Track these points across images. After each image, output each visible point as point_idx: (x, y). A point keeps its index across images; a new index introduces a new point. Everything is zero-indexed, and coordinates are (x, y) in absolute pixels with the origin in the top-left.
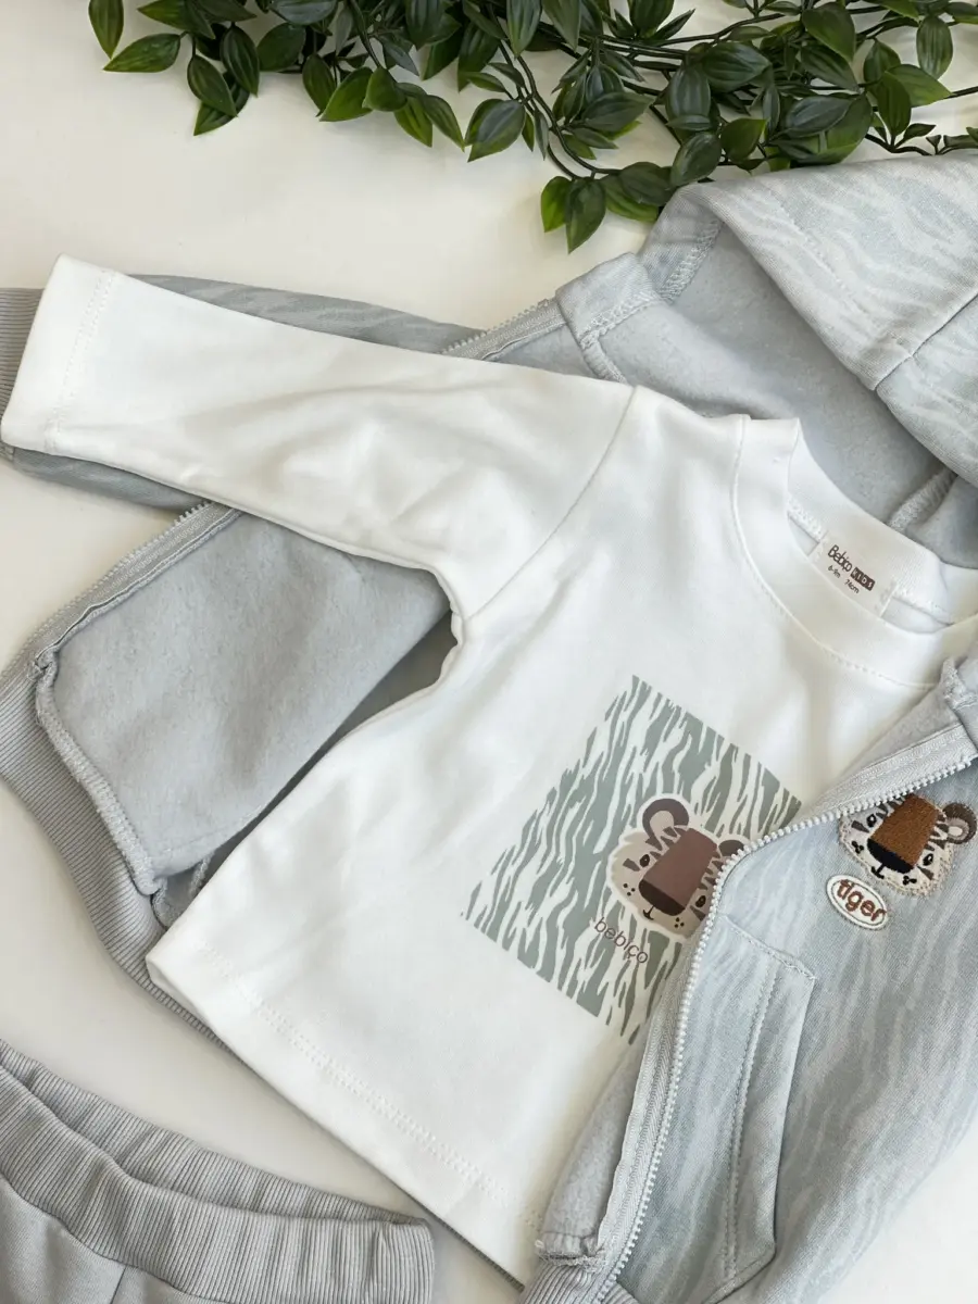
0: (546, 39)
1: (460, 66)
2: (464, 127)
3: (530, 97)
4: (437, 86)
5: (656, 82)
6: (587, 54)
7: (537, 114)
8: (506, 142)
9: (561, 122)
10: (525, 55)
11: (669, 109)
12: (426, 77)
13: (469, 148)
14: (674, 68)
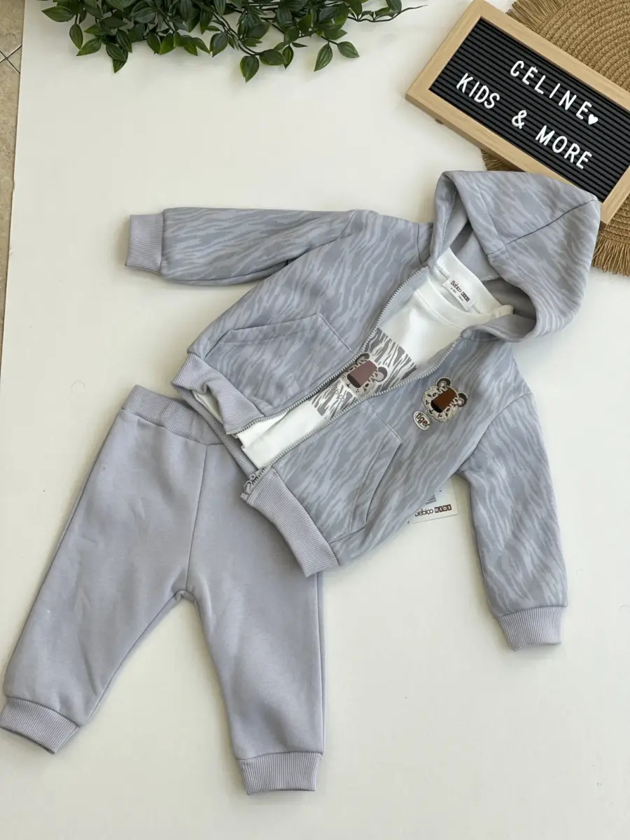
0: (230, 9)
1: (201, 25)
2: (208, 47)
3: (229, 30)
4: (194, 34)
5: (272, 15)
6: (245, 11)
7: (232, 35)
8: (223, 48)
9: (241, 37)
10: (224, 17)
11: (278, 23)
12: (190, 32)
13: (211, 53)
14: (276, 9)
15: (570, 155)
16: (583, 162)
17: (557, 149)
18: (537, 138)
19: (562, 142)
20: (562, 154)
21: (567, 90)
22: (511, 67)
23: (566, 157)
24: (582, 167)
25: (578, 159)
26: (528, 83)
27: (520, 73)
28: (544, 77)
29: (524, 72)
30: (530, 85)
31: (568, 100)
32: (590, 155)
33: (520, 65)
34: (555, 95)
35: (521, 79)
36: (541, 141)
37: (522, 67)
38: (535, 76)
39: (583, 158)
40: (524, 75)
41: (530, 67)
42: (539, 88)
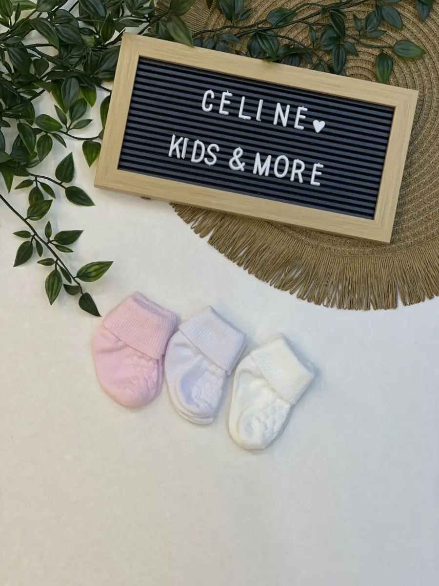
15: (296, 174)
16: (317, 178)
17: (280, 174)
18: (255, 172)
19: (282, 164)
20: (287, 178)
21: (276, 103)
22: (201, 102)
23: (292, 179)
24: (318, 184)
25: (310, 176)
26: (227, 113)
27: (214, 104)
28: (243, 98)
29: (217, 101)
30: (230, 114)
31: (281, 114)
32: (322, 166)
33: (209, 96)
34: (262, 114)
35: (217, 112)
36: (261, 173)
37: (213, 96)
38: (231, 101)
39: (315, 173)
40: (219, 105)
41: (221, 92)
42: (243, 114)
